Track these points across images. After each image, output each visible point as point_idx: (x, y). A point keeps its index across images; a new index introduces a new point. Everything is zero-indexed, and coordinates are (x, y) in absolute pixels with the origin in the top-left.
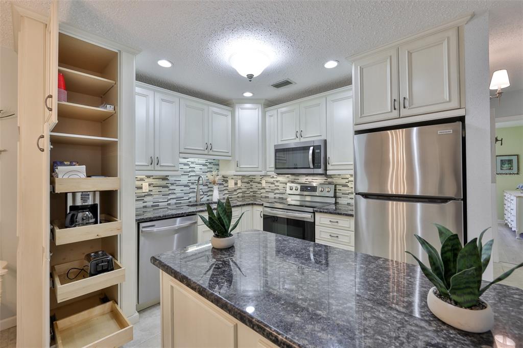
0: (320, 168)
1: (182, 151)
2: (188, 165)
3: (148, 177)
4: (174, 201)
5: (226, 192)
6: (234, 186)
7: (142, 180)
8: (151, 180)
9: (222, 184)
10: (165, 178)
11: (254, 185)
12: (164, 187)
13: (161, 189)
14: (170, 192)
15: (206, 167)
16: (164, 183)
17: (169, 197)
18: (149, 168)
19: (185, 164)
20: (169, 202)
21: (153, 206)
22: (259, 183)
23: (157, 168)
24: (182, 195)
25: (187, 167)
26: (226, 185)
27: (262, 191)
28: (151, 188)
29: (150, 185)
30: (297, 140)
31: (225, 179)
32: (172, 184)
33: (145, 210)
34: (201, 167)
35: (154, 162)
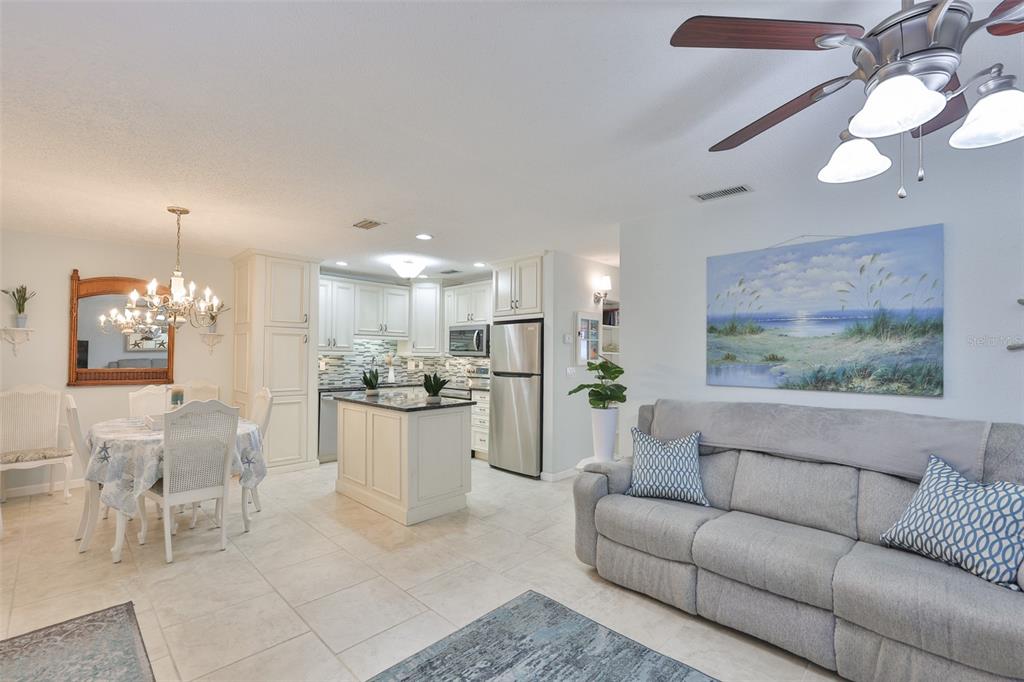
0: (482, 350)
1: (357, 332)
3: (325, 356)
5: (405, 374)
6: (414, 368)
7: (320, 359)
8: (327, 360)
9: (400, 366)
10: (340, 358)
11: (440, 367)
12: (339, 366)
13: (336, 368)
14: (345, 371)
15: (382, 348)
18: (328, 349)
19: (360, 345)
20: (344, 381)
21: (328, 384)
23: (334, 349)
24: (357, 375)
25: (362, 347)
26: (404, 366)
27: (447, 374)
28: (328, 367)
29: (326, 364)
30: (469, 323)
31: (404, 361)
32: (347, 364)
34: (377, 347)
35: (331, 344)
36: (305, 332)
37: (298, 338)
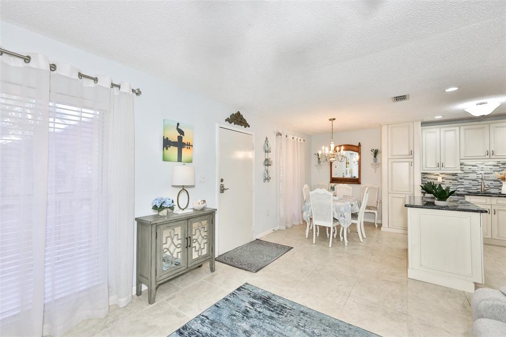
1: (463, 157)
2: (477, 166)
4: (463, 189)
7: (437, 175)
8: (444, 176)
10: (455, 175)
12: (453, 180)
13: (451, 181)
14: (459, 183)
16: (454, 177)
17: (458, 187)
18: (437, 169)
19: (473, 166)
23: (441, 169)
28: (444, 180)
29: (443, 178)
32: (461, 179)
34: (492, 167)
35: (440, 165)
36: (411, 160)
37: (408, 163)
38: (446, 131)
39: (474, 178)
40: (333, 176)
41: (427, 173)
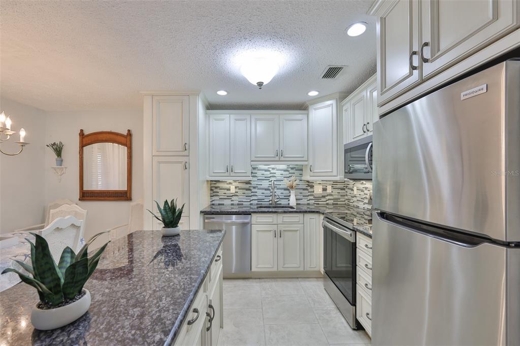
1: (253, 159)
2: (269, 171)
3: (235, 181)
4: (256, 202)
5: (312, 197)
6: (322, 192)
7: (230, 183)
8: (237, 184)
9: (307, 189)
10: (248, 183)
11: (349, 191)
12: (247, 190)
13: (245, 191)
14: (252, 194)
15: (287, 173)
16: (247, 186)
17: (252, 198)
18: (226, 174)
19: (266, 171)
20: (252, 202)
21: (238, 204)
22: (352, 190)
23: (232, 174)
24: (264, 197)
25: (268, 173)
26: (312, 190)
27: (355, 199)
28: (237, 190)
29: (236, 187)
30: (365, 135)
31: (310, 185)
32: (254, 188)
33: (232, 207)
34: (282, 172)
35: (230, 170)
36: (185, 159)
37: (180, 164)
38: (236, 120)
39: (266, 187)
40: (85, 189)
41: (218, 181)
